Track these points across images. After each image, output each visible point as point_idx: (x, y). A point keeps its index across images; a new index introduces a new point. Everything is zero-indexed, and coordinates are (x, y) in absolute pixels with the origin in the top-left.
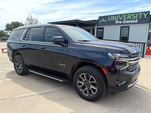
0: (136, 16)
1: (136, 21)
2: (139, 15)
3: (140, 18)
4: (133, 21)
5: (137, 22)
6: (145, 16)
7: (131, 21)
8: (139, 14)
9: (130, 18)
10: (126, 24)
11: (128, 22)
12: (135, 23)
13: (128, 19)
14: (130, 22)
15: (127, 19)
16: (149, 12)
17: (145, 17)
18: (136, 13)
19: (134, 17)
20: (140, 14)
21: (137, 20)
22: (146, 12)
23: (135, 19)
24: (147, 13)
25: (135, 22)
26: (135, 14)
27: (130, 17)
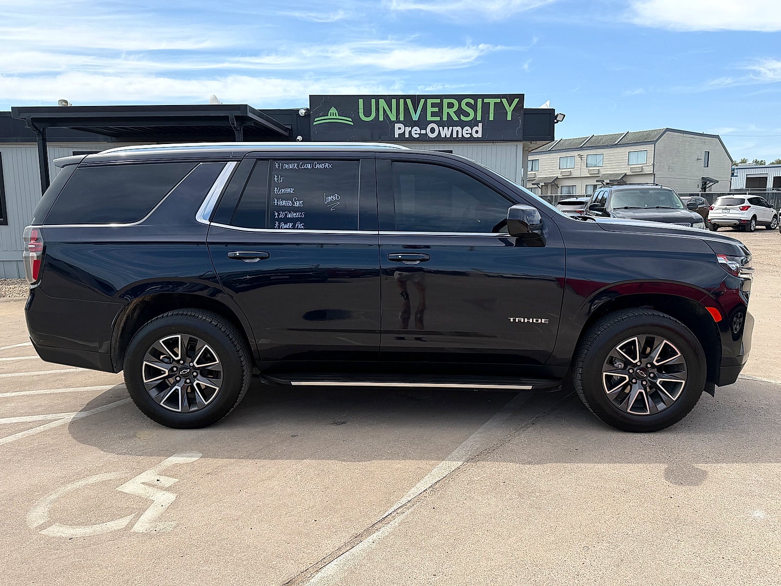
0: (474, 108)
1: (478, 131)
2: (486, 106)
3: (491, 118)
4: (466, 132)
5: (480, 135)
6: (510, 110)
7: (459, 128)
8: (486, 100)
9: (455, 118)
10: (439, 139)
11: (446, 132)
12: (471, 140)
13: (445, 118)
14: (455, 136)
15: (441, 118)
16: (521, 97)
17: (509, 118)
18: (475, 97)
19: (468, 115)
20: (492, 101)
21: (480, 128)
22: (510, 98)
23: (473, 124)
24: (516, 100)
25: (475, 135)
26: (472, 102)
27: (451, 111)
